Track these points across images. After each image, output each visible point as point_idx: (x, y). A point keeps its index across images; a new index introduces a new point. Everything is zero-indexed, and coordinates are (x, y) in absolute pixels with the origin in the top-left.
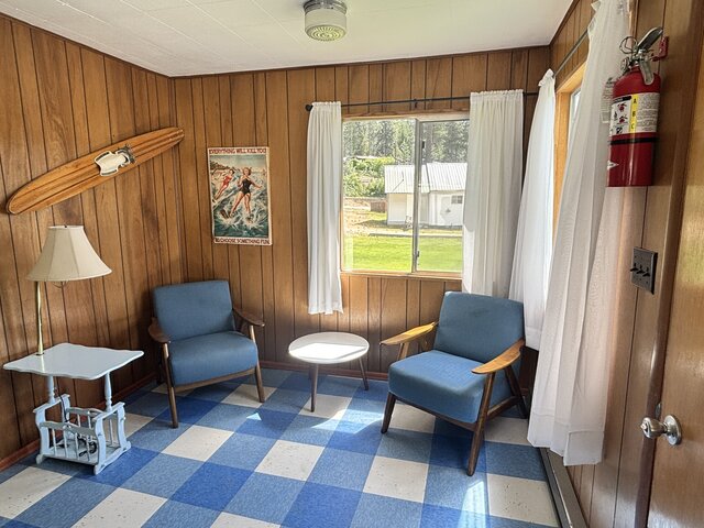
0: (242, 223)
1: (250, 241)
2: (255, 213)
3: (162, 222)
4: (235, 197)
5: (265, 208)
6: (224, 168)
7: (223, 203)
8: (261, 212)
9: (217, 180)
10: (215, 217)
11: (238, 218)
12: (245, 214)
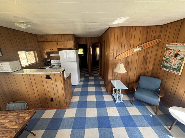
0: (171, 66)
1: (172, 71)
2: (177, 64)
3: (148, 62)
4: (171, 58)
5: (181, 63)
6: (170, 49)
7: (167, 59)
8: (179, 64)
9: (167, 53)
10: (163, 63)
11: (170, 64)
12: (173, 63)
